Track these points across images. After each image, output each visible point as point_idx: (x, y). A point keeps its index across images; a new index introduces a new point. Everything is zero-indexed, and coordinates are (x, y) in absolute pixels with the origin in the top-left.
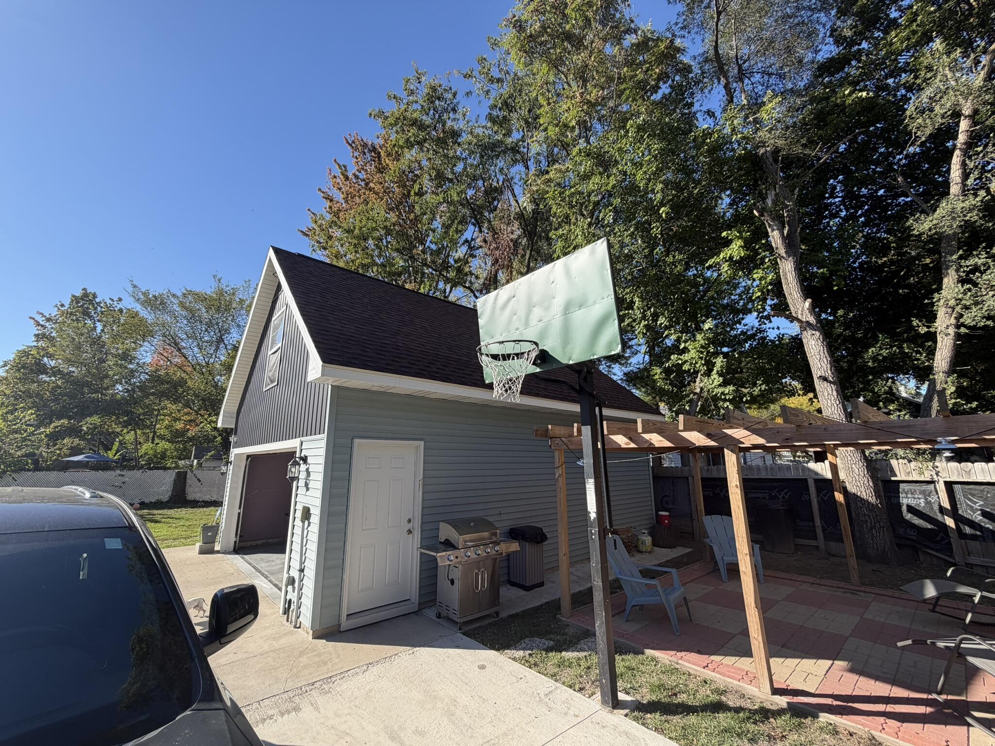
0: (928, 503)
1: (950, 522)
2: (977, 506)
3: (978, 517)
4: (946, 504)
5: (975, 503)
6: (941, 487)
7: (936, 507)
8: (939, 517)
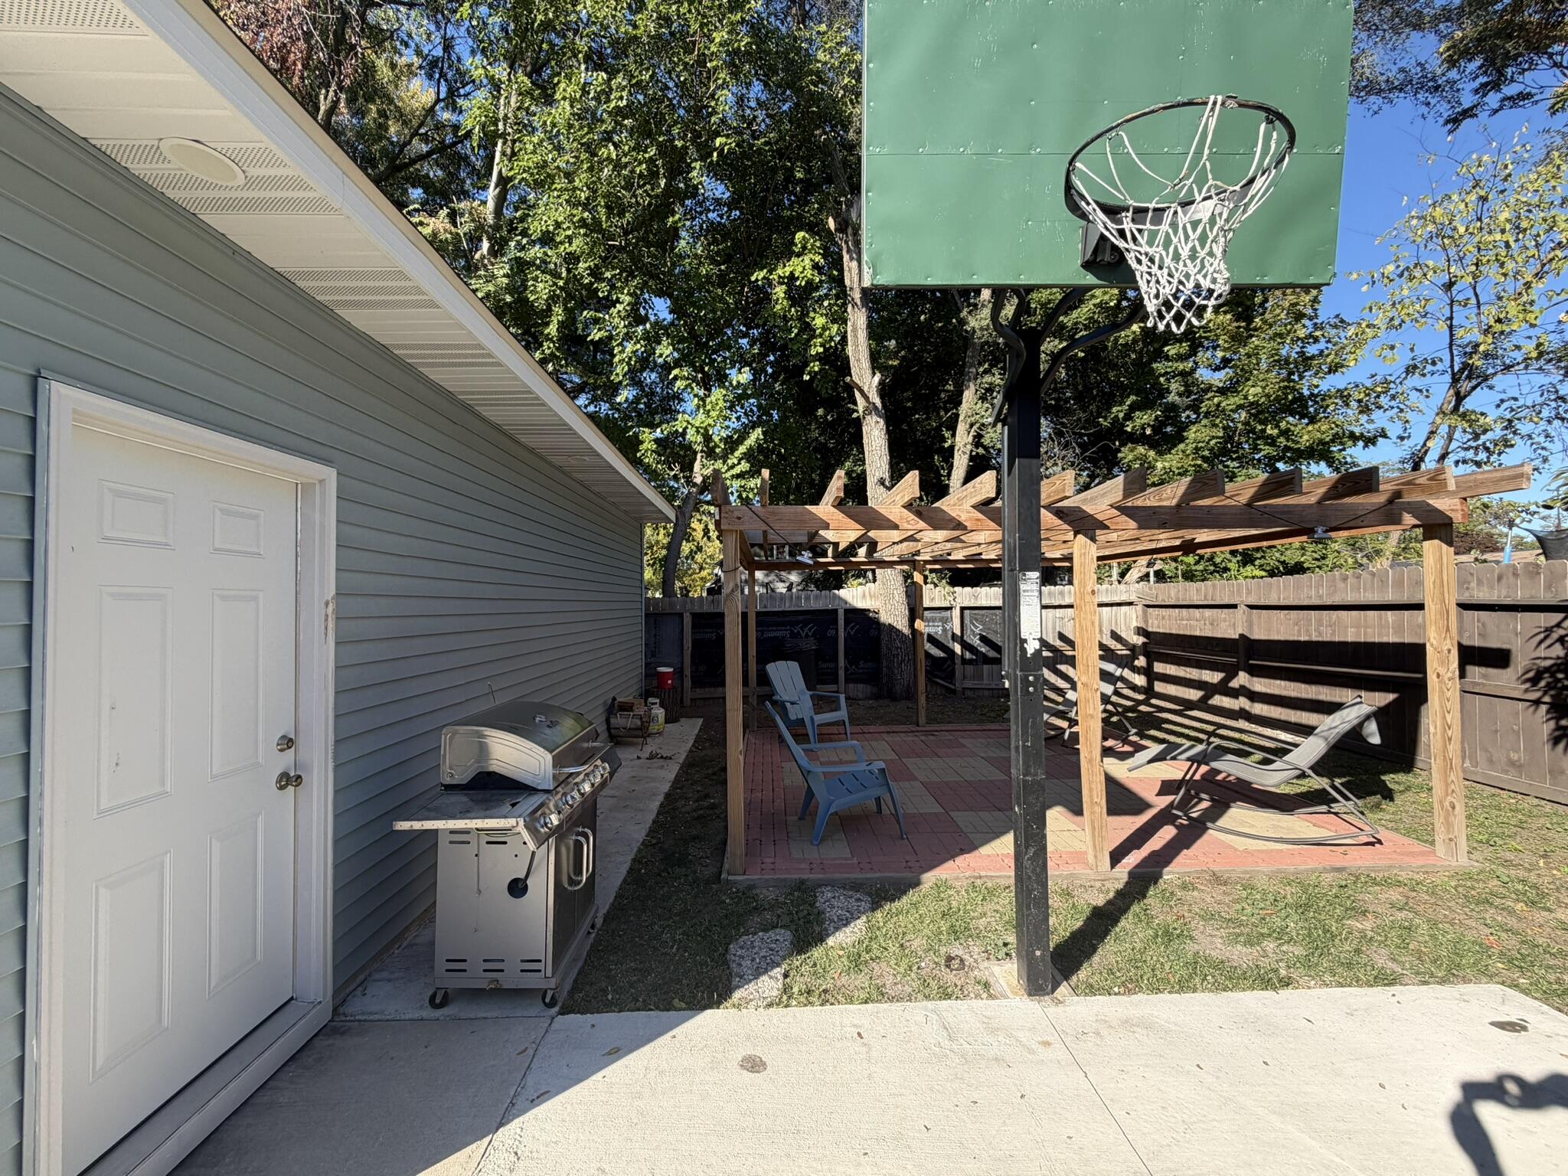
0: (945, 630)
1: (958, 649)
2: (977, 631)
3: (976, 642)
4: (958, 632)
5: (976, 627)
6: (956, 613)
7: (950, 634)
8: (950, 645)
